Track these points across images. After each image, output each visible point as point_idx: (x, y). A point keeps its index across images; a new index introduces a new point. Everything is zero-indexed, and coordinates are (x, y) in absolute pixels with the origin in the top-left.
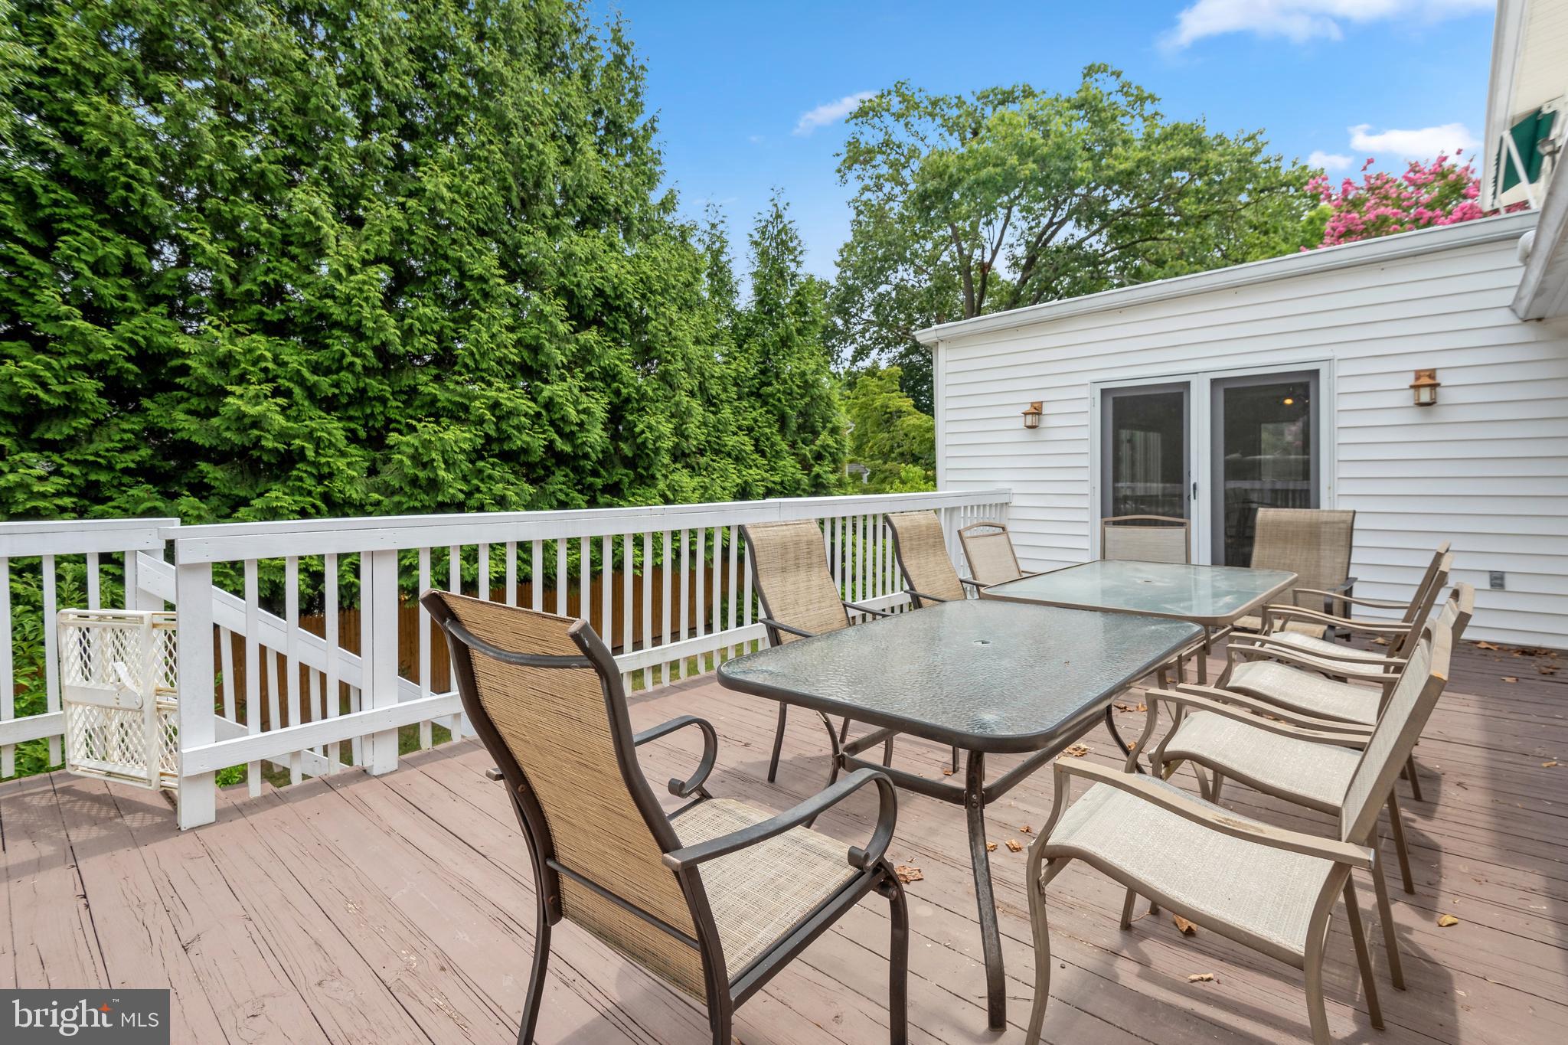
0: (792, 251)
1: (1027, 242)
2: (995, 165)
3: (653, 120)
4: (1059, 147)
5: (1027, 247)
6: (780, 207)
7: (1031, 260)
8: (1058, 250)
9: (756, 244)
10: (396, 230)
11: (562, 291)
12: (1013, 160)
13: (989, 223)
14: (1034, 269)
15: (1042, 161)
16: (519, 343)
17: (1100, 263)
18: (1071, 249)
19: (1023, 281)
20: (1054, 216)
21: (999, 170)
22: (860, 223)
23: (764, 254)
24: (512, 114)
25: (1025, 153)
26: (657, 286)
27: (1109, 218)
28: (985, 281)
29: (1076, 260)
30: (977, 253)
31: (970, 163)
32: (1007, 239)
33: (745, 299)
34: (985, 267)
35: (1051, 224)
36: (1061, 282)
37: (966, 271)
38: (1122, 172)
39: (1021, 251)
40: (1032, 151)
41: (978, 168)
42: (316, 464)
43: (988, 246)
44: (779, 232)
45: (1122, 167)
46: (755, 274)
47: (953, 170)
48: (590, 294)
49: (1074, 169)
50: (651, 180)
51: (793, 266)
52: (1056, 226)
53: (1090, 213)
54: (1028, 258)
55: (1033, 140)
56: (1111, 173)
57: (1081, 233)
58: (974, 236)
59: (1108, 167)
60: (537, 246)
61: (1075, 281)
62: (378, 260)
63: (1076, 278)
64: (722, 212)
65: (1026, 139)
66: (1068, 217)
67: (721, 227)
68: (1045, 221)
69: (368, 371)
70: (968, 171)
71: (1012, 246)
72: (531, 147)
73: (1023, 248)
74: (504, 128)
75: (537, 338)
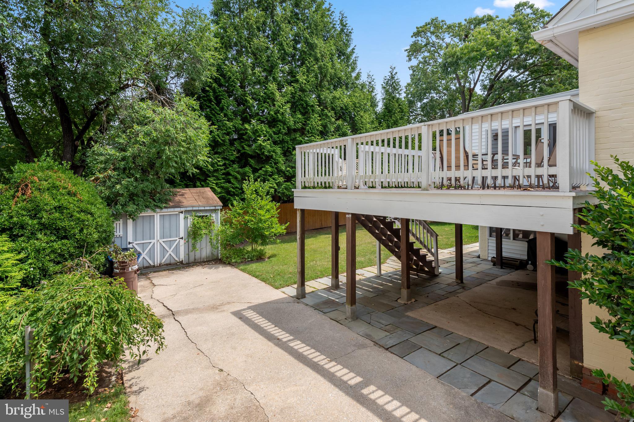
0: (397, 89)
1: (490, 79)
2: (477, 51)
3: (353, 49)
4: (504, 42)
5: (490, 81)
6: (393, 74)
7: (492, 87)
8: (504, 82)
9: (384, 88)
10: (292, 93)
11: (333, 109)
12: (484, 49)
13: (473, 72)
14: (493, 91)
15: (497, 48)
16: (322, 125)
17: (524, 86)
18: (510, 81)
19: (488, 95)
20: (502, 67)
21: (478, 53)
22: (414, 75)
23: (387, 91)
24: (319, 55)
25: (490, 45)
26: (358, 105)
27: (528, 67)
28: (471, 95)
29: (512, 86)
30: (467, 84)
31: (466, 51)
32: (481, 78)
33: (380, 107)
34: (471, 91)
35: (501, 70)
36: (506, 95)
37: (462, 93)
38: (533, 49)
39: (487, 82)
40: (492, 44)
41: (469, 52)
42: (275, 159)
43: (472, 82)
44: (393, 83)
45: (532, 47)
46: (383, 99)
47: (458, 54)
48: (339, 108)
49: (511, 51)
50: (353, 69)
51: (397, 95)
52: (503, 72)
53: (518, 66)
54: (490, 86)
55: (493, 40)
56: (528, 50)
57: (515, 74)
58: (466, 77)
59: (527, 47)
60: (327, 95)
61: (512, 94)
62: (288, 102)
63: (512, 93)
64: (373, 78)
65: (490, 40)
66: (509, 68)
67: (373, 83)
68: (498, 70)
69: (286, 134)
70: (465, 54)
71: (483, 80)
72: (324, 64)
73: (488, 81)
74: (317, 60)
75: (326, 123)
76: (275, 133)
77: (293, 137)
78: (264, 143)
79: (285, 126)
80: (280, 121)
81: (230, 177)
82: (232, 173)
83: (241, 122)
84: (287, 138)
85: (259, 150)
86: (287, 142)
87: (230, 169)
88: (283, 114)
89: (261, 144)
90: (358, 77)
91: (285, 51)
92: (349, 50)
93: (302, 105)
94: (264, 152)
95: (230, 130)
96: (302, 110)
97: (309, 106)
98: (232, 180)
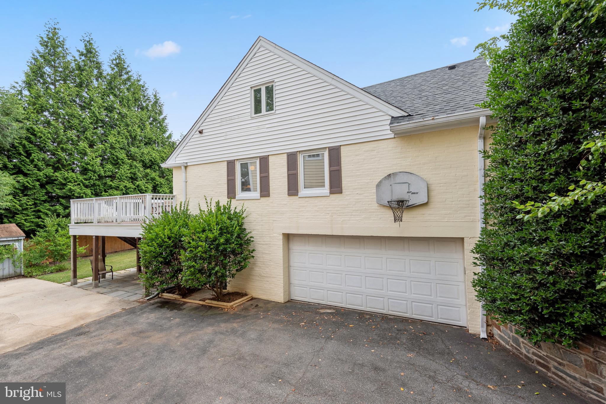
76: (86, 180)
77: (104, 181)
78: (74, 187)
79: (95, 174)
80: (90, 170)
81: (41, 214)
82: (42, 210)
83: (52, 171)
84: (97, 182)
85: (69, 192)
86: (99, 186)
87: (40, 208)
88: (93, 165)
89: (71, 189)
90: (170, 136)
91: (97, 118)
92: (161, 117)
93: (114, 158)
94: (74, 194)
95: (40, 178)
96: (114, 162)
97: (119, 159)
98: (42, 216)
